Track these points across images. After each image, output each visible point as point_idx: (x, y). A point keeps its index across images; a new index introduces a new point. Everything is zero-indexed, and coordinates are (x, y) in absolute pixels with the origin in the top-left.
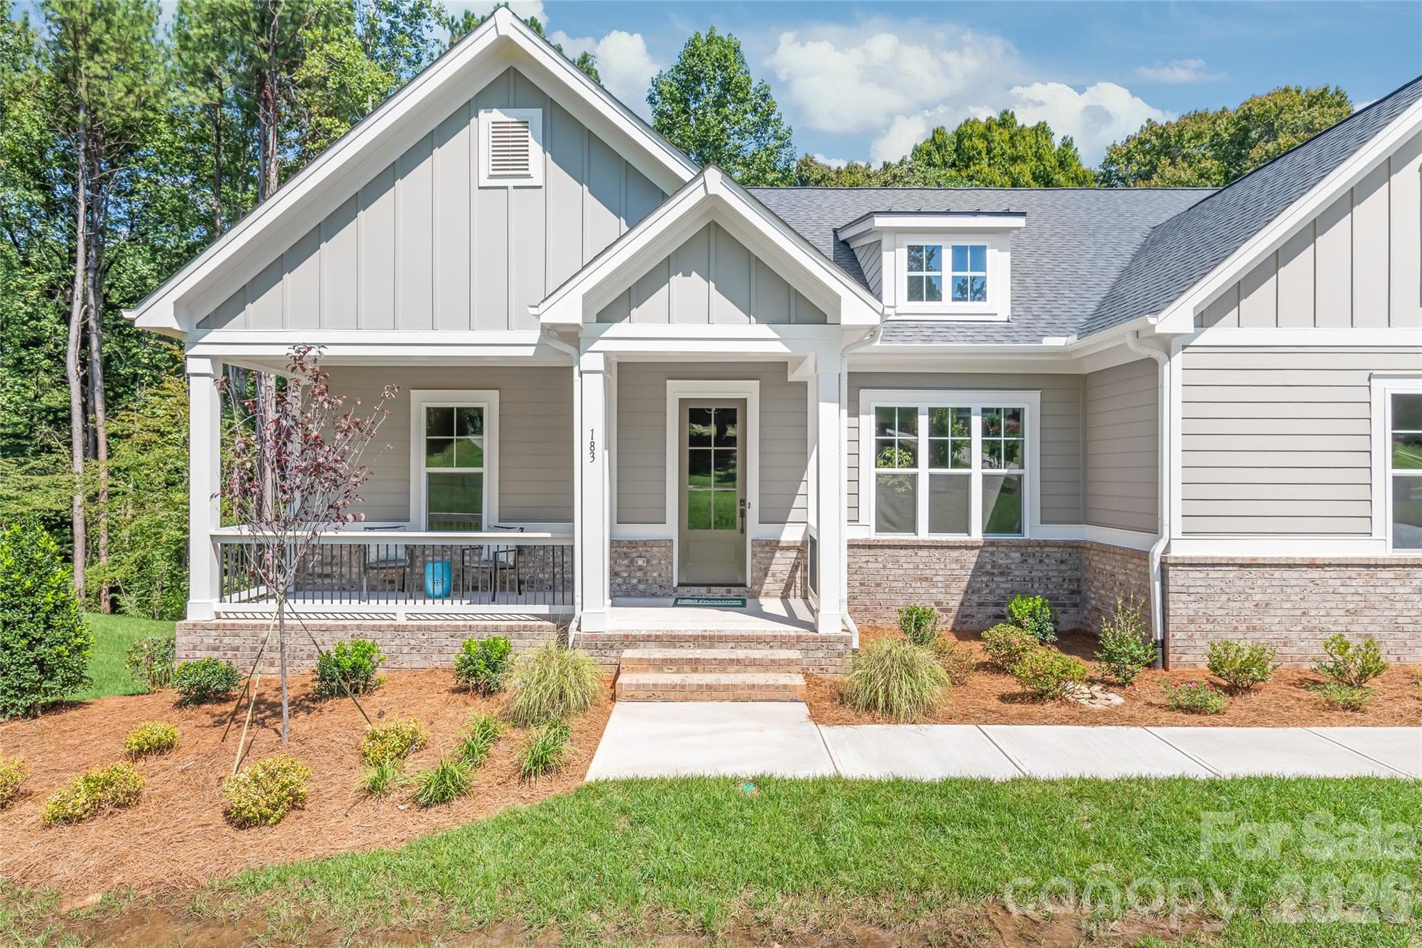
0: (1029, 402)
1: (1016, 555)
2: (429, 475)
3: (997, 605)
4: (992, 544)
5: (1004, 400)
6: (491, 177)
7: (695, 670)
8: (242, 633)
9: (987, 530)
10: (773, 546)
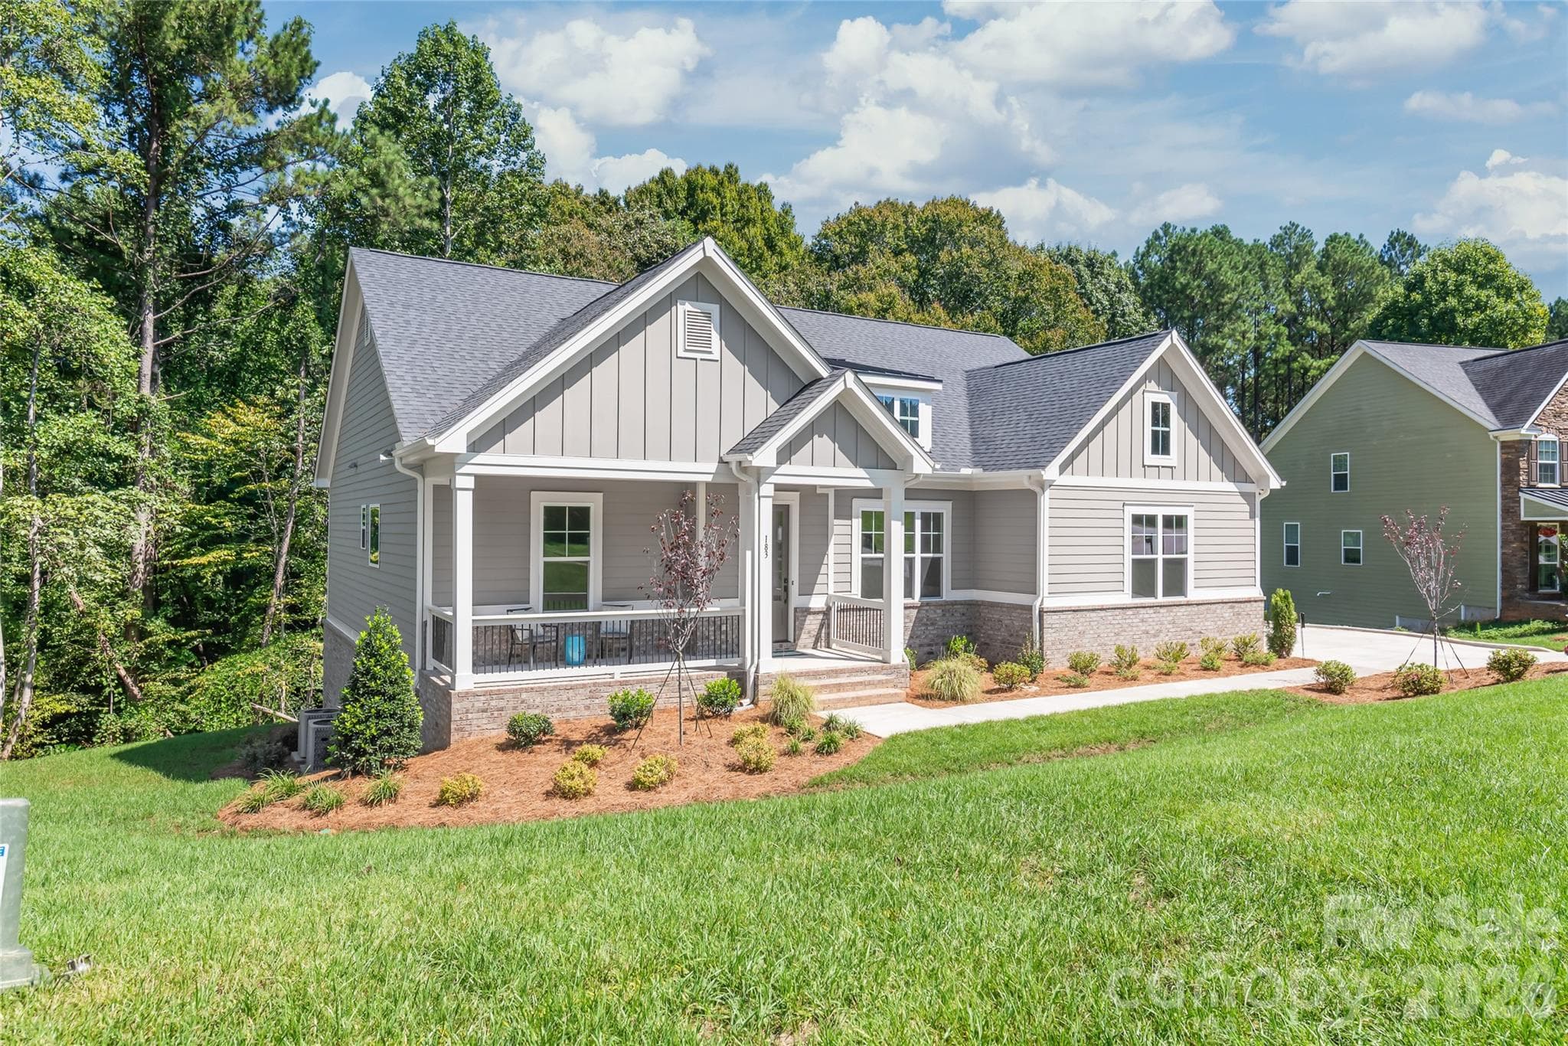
0: (945, 508)
1: (939, 611)
2: (546, 563)
3: (929, 645)
4: (928, 604)
5: (932, 507)
6: (686, 350)
7: (839, 691)
8: (507, 697)
9: (923, 595)
10: (807, 611)
